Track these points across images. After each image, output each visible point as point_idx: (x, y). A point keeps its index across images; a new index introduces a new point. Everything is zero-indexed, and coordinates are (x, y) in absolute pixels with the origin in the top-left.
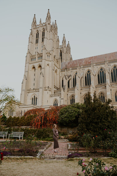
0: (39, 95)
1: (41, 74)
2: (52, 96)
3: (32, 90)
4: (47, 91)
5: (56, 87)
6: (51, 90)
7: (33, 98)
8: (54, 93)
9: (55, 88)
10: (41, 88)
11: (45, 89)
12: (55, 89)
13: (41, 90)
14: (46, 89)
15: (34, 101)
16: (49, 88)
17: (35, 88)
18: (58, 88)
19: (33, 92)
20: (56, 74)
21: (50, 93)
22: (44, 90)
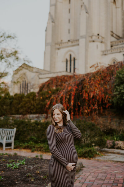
0: (79, 52)
1: (83, 7)
2: (106, 53)
3: (66, 43)
4: (95, 44)
5: (114, 35)
6: (103, 41)
7: (69, 59)
8: (112, 46)
9: (112, 36)
10: (82, 37)
11: (90, 39)
12: (113, 39)
13: (82, 42)
14: (94, 38)
15: (70, 65)
16: (100, 38)
17: (72, 38)
18: (119, 36)
19: (68, 47)
20: (114, 6)
21: (102, 47)
22: (90, 41)
